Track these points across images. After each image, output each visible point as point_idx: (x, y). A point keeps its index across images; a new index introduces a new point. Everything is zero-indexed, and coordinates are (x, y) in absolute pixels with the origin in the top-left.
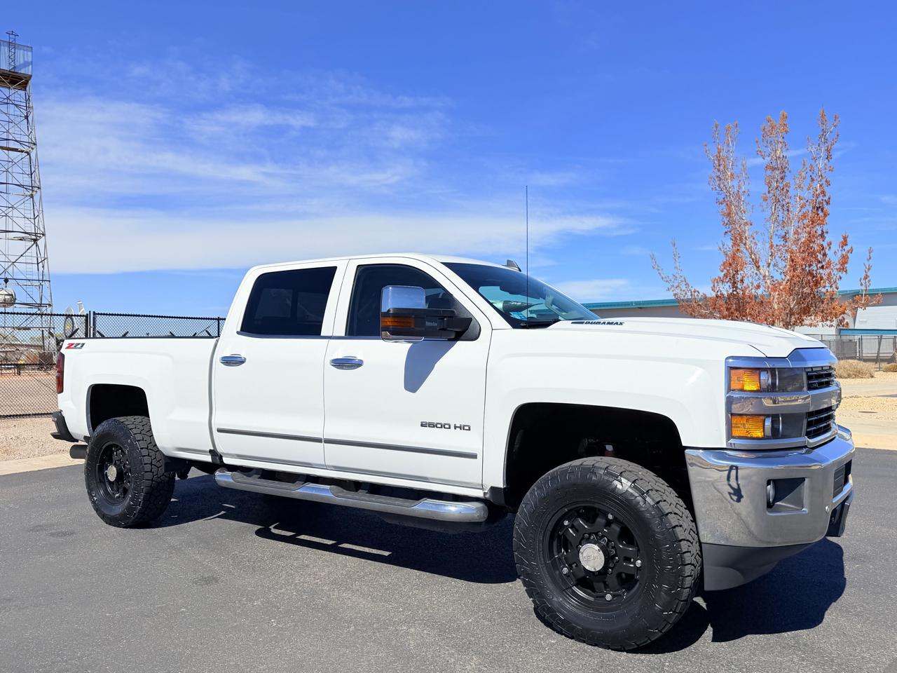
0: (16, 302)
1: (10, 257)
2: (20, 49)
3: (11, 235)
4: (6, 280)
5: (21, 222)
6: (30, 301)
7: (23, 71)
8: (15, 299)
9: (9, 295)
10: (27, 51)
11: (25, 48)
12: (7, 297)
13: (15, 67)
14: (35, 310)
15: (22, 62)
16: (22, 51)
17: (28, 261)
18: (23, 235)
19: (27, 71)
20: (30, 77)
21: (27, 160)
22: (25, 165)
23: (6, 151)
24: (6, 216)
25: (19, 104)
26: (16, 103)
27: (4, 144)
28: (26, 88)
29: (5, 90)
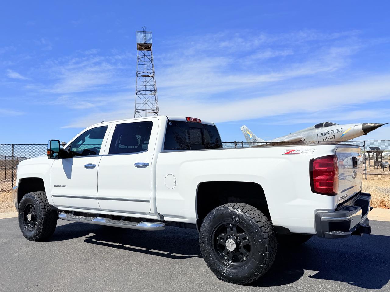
2: (147, 34)
3: (148, 111)
5: (151, 105)
7: (149, 43)
10: (150, 34)
11: (149, 33)
13: (146, 42)
15: (148, 38)
16: (148, 34)
18: (152, 111)
19: (150, 42)
20: (152, 44)
21: (152, 80)
22: (152, 82)
23: (144, 77)
24: (146, 104)
25: (149, 56)
26: (147, 56)
27: (144, 74)
28: (151, 49)
29: (143, 52)
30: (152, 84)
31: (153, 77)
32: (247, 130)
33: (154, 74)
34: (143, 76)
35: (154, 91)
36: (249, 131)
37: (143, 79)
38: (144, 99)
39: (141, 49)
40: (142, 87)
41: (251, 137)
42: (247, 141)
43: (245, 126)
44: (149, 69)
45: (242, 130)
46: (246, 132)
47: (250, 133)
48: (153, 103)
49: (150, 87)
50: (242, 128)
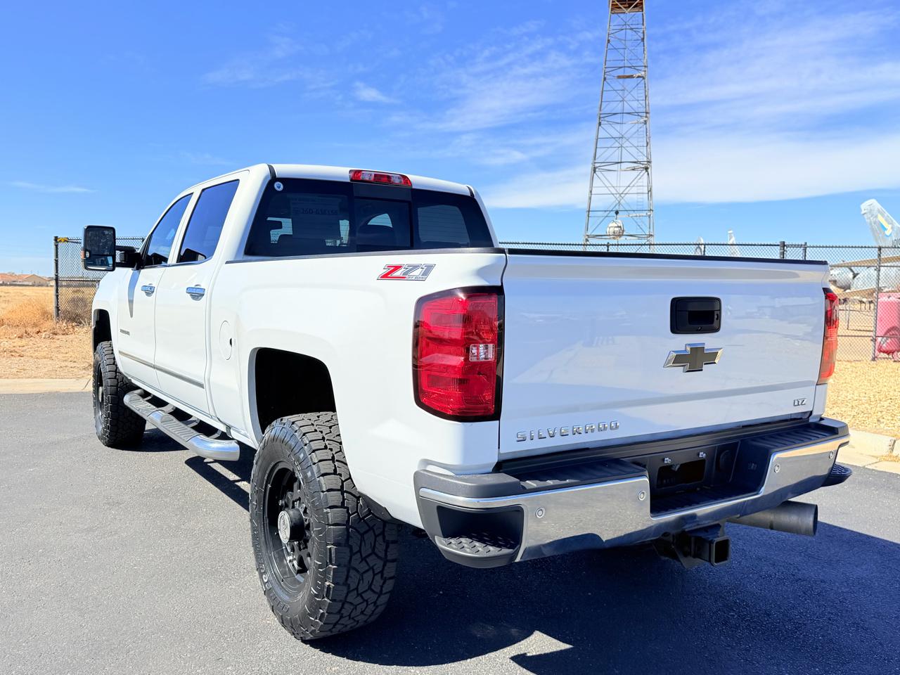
0: (625, 233)
1: (618, 189)
3: (624, 166)
4: (617, 213)
5: (633, 150)
6: (640, 232)
8: (623, 231)
9: (618, 227)
12: (617, 229)
14: (643, 242)
17: (639, 191)
18: (635, 165)
21: (642, 85)
22: (640, 92)
23: (621, 81)
24: (622, 147)
25: (637, 26)
26: (632, 27)
27: (620, 72)
28: (642, 8)
29: (622, 16)
30: (639, 95)
31: (644, 78)
32: (879, 211)
33: (646, 69)
34: (619, 77)
35: (644, 114)
36: (883, 216)
37: (618, 85)
38: (618, 135)
39: (617, 10)
40: (614, 104)
41: (888, 233)
42: (876, 240)
43: (873, 201)
44: (636, 58)
45: (863, 212)
46: (876, 217)
47: (886, 220)
48: (641, 144)
49: (635, 104)
50: (865, 206)
